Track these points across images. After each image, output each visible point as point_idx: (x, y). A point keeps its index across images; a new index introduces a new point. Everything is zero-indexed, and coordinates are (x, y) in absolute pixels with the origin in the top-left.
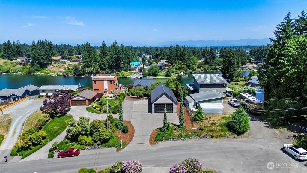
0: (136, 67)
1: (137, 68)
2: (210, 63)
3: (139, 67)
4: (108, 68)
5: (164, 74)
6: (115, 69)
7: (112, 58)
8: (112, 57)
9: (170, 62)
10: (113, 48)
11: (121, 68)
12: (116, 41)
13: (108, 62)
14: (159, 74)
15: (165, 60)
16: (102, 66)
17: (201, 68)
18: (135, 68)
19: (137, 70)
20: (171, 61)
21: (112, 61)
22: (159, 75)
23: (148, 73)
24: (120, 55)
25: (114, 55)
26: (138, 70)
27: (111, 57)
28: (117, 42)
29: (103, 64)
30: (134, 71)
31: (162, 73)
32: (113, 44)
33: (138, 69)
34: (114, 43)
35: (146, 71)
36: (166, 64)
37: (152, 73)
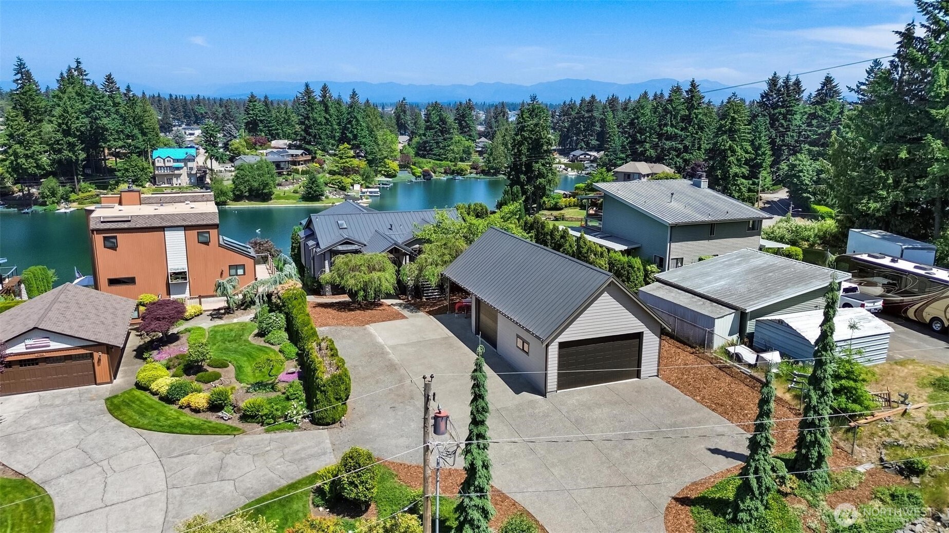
0: (178, 168)
1: (184, 172)
2: (436, 151)
3: (191, 169)
4: (54, 174)
5: (295, 192)
6: (87, 177)
7: (66, 133)
8: (70, 128)
9: (308, 147)
10: (70, 89)
11: (111, 171)
12: (79, 63)
13: (53, 149)
14: (277, 191)
15: (287, 142)
16: (26, 166)
17: (412, 169)
18: (176, 172)
19: (184, 180)
20: (309, 143)
21: (71, 146)
22: (279, 197)
23: (233, 191)
24: (105, 121)
25: (78, 118)
26: (187, 180)
27: (64, 127)
28: (81, 66)
29: (26, 157)
30: (170, 181)
31: (287, 188)
32: (65, 75)
33: (190, 175)
34: (69, 69)
35: (225, 183)
36: (292, 155)
37: (250, 191)
